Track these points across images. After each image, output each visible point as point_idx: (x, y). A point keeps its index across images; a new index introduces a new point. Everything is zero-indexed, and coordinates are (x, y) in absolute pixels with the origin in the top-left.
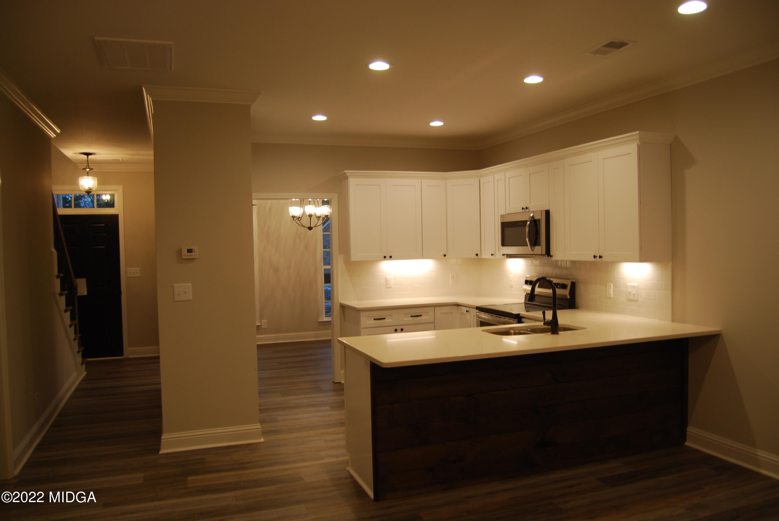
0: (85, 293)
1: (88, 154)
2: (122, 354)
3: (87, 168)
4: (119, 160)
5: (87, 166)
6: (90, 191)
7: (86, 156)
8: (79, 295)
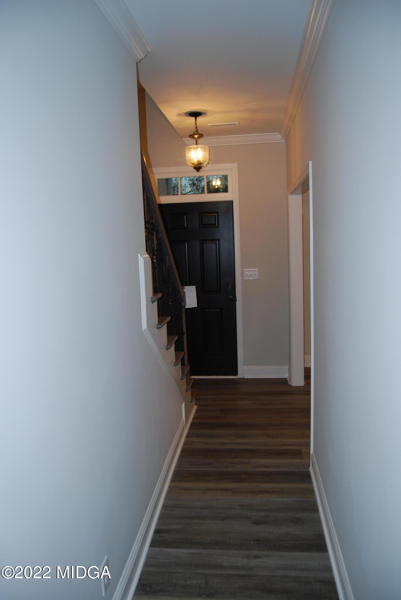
0: (195, 305)
1: (195, 114)
2: (236, 373)
3: (195, 133)
4: (236, 124)
5: (196, 131)
6: (200, 166)
7: (193, 119)
8: (187, 307)
